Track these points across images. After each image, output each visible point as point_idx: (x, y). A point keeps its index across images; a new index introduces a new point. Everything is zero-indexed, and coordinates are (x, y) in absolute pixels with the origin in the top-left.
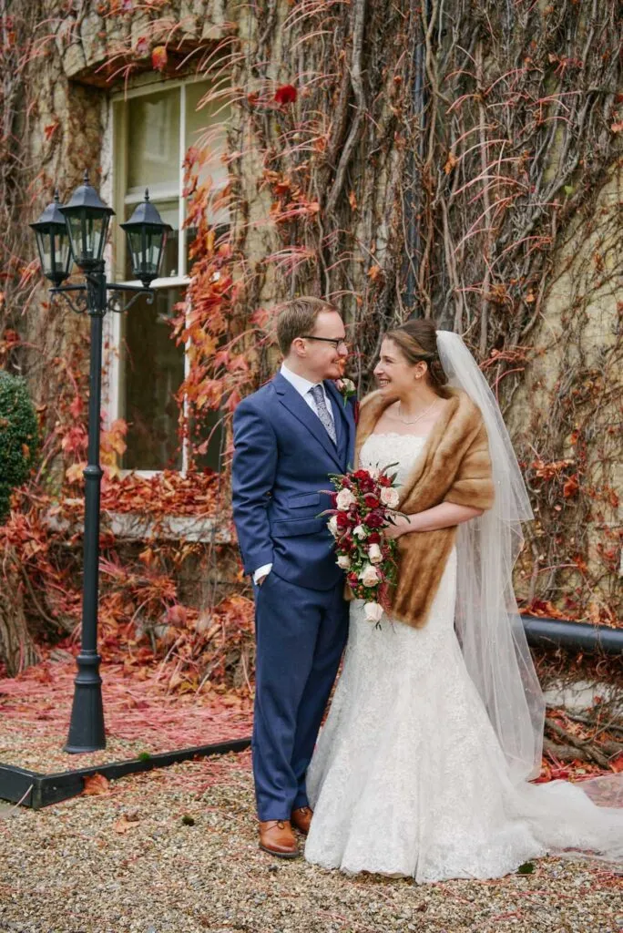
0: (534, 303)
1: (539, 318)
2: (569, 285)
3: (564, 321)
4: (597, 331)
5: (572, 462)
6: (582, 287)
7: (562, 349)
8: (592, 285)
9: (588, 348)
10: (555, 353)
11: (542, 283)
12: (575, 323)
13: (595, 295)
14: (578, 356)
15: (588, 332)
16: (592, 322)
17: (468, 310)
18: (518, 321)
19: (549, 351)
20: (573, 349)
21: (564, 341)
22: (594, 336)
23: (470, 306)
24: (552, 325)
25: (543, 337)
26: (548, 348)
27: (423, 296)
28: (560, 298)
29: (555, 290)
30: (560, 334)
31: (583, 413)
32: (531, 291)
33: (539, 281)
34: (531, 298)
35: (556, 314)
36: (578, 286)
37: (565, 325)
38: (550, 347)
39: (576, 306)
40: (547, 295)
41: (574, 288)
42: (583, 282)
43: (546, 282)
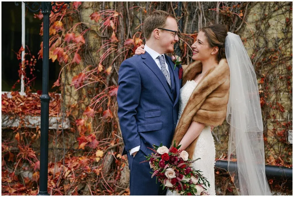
0: (242, 17)
1: (244, 24)
2: (260, 9)
3: (256, 26)
4: (275, 31)
5: (262, 91)
6: (267, 11)
7: (255, 39)
8: (272, 10)
9: (270, 39)
10: (251, 41)
11: (246, 8)
12: (262, 27)
13: (274, 14)
14: (264, 42)
15: (270, 32)
16: (272, 27)
17: (205, 19)
18: (234, 25)
19: (248, 40)
20: (262, 40)
21: (256, 35)
22: (273, 33)
23: (206, 17)
24: (251, 27)
25: (245, 33)
26: (248, 38)
27: (186, 11)
28: (255, 14)
29: (252, 11)
30: (254, 32)
31: (266, 69)
32: (241, 11)
33: (245, 7)
34: (241, 15)
35: (253, 22)
36: (265, 10)
37: (258, 28)
38: (250, 38)
39: (264, 19)
40: (248, 13)
41: (263, 11)
42: (267, 8)
43: (248, 7)
